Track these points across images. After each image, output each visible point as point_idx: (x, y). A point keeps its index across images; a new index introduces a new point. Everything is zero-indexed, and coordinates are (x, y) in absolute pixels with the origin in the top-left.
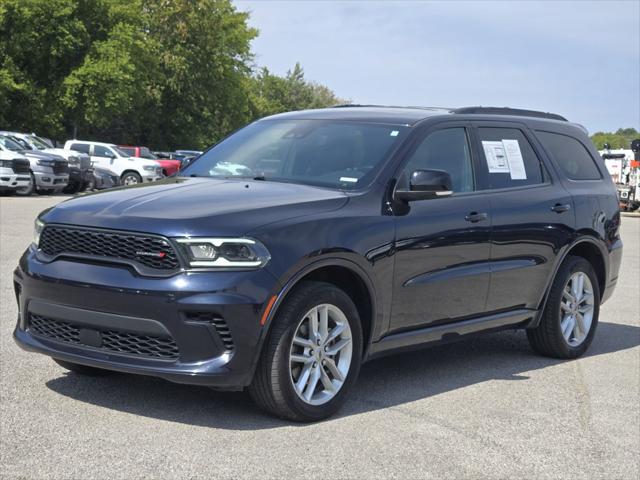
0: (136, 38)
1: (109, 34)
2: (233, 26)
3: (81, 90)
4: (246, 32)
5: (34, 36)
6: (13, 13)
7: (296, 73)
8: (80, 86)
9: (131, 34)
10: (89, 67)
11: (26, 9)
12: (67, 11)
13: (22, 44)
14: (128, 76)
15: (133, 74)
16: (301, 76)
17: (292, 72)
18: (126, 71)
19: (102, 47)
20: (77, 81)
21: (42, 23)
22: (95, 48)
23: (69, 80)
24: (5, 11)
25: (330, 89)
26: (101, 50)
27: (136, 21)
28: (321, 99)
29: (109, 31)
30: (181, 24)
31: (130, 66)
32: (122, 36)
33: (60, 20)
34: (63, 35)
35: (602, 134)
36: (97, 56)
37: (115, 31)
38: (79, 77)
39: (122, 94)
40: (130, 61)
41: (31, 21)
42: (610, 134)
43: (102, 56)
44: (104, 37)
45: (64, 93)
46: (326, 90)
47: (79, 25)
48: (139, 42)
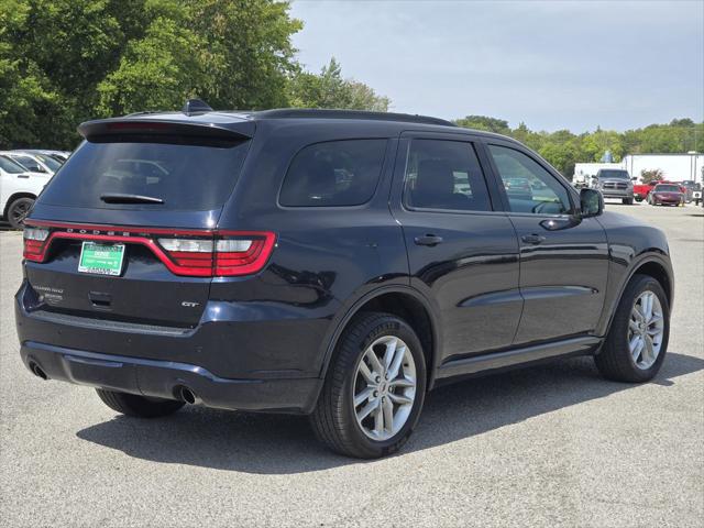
0: (178, 34)
1: (147, 31)
2: (273, 18)
3: (118, 98)
4: (289, 25)
5: (61, 37)
6: (37, 10)
7: (331, 70)
8: (117, 92)
9: (172, 30)
10: (126, 71)
11: (52, 6)
12: (99, 6)
13: (48, 45)
14: (171, 80)
15: (177, 76)
16: (338, 73)
17: (328, 68)
18: (167, 73)
19: (139, 46)
20: (112, 87)
21: (70, 22)
22: (131, 49)
23: (103, 87)
24: (30, 8)
25: (369, 86)
26: (138, 50)
27: (176, 16)
28: (360, 98)
29: (145, 28)
30: (219, 18)
31: (172, 67)
32: (163, 32)
33: (90, 17)
34: (95, 33)
35: (657, 126)
36: (133, 58)
37: (154, 28)
38: (114, 82)
39: (164, 101)
40: (172, 63)
41: (57, 19)
42: (666, 126)
43: (139, 57)
44: (140, 35)
45: (97, 102)
46: (365, 87)
47: (113, 21)
48: (182, 40)
